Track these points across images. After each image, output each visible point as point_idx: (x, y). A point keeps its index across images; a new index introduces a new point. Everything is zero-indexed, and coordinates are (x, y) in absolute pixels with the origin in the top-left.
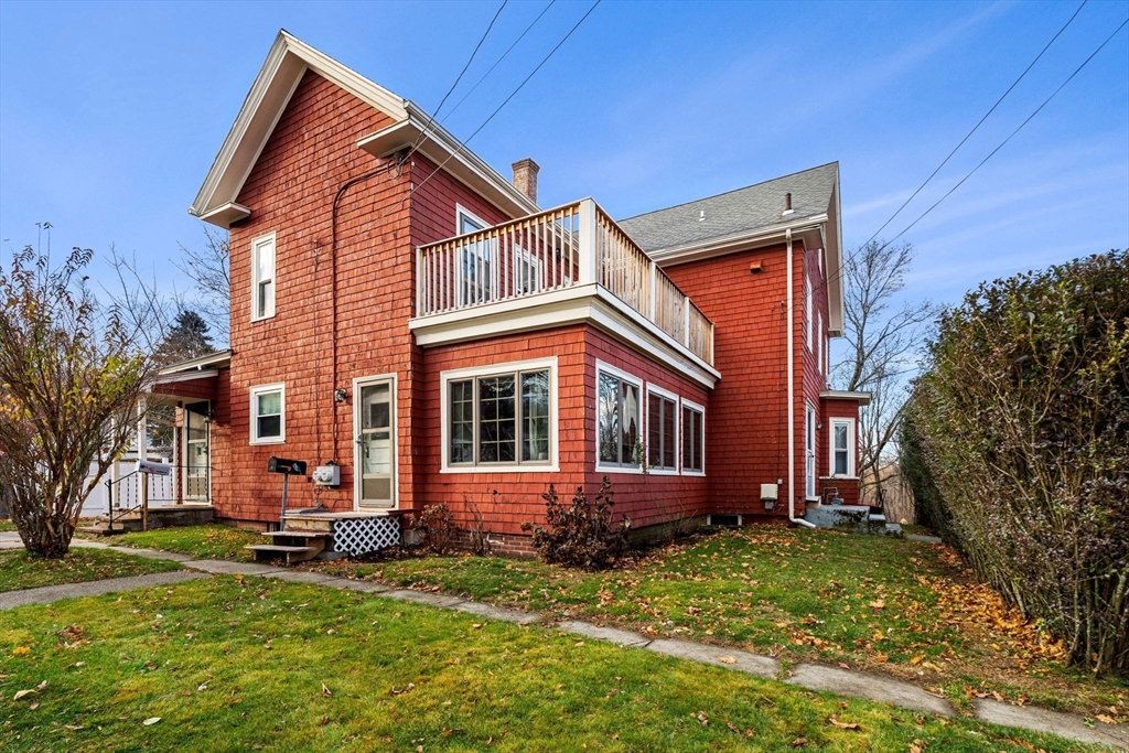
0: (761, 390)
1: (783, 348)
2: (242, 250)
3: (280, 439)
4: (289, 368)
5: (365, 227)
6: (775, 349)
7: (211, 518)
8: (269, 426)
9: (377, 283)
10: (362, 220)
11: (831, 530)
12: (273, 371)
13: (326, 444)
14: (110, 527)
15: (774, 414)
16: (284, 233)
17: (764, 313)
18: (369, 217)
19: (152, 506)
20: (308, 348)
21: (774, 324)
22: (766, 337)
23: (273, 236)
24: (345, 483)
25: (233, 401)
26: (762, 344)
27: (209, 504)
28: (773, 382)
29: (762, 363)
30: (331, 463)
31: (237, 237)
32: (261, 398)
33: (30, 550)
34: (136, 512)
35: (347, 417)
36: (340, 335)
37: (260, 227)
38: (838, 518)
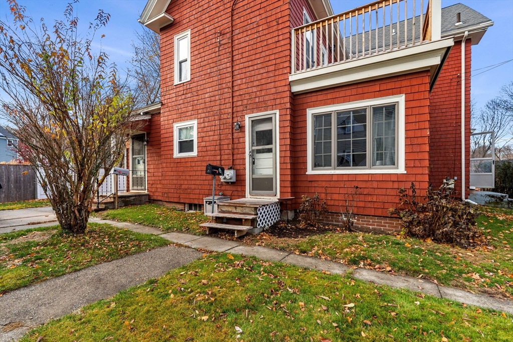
0: (443, 126)
1: (458, 101)
2: (168, 43)
3: (194, 153)
4: (200, 111)
5: (253, 20)
6: (453, 102)
7: (147, 200)
8: (186, 146)
9: (263, 54)
10: (252, 15)
11: (484, 206)
12: (189, 113)
13: (226, 157)
14: (98, 207)
15: (452, 139)
16: (196, 30)
17: (445, 82)
18: (258, 13)
19: (119, 194)
20: (213, 99)
21: (452, 88)
22: (447, 96)
23: (188, 32)
24: (239, 181)
25: (163, 132)
26: (444, 100)
27: (146, 192)
28: (451, 121)
29: (444, 110)
30: (231, 168)
31: (164, 36)
32: (180, 130)
33: (64, 228)
34: (110, 198)
35: (241, 140)
36: (236, 88)
37: (180, 28)
38: (488, 199)
